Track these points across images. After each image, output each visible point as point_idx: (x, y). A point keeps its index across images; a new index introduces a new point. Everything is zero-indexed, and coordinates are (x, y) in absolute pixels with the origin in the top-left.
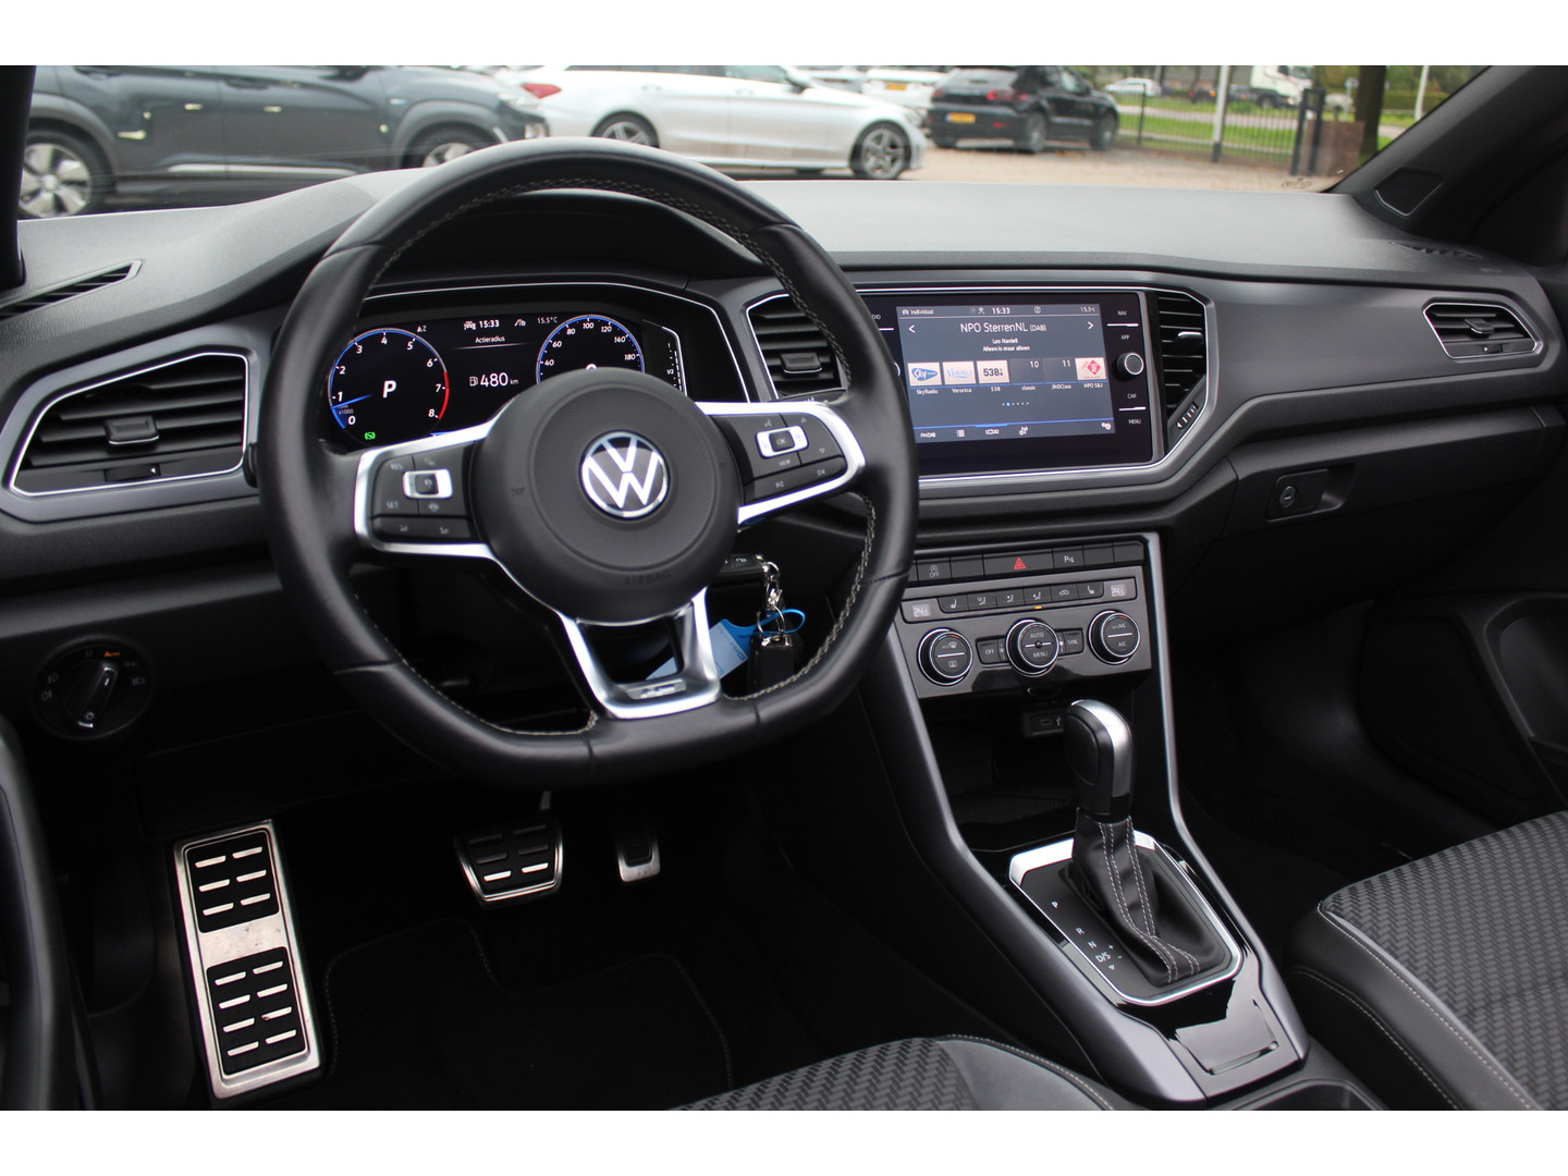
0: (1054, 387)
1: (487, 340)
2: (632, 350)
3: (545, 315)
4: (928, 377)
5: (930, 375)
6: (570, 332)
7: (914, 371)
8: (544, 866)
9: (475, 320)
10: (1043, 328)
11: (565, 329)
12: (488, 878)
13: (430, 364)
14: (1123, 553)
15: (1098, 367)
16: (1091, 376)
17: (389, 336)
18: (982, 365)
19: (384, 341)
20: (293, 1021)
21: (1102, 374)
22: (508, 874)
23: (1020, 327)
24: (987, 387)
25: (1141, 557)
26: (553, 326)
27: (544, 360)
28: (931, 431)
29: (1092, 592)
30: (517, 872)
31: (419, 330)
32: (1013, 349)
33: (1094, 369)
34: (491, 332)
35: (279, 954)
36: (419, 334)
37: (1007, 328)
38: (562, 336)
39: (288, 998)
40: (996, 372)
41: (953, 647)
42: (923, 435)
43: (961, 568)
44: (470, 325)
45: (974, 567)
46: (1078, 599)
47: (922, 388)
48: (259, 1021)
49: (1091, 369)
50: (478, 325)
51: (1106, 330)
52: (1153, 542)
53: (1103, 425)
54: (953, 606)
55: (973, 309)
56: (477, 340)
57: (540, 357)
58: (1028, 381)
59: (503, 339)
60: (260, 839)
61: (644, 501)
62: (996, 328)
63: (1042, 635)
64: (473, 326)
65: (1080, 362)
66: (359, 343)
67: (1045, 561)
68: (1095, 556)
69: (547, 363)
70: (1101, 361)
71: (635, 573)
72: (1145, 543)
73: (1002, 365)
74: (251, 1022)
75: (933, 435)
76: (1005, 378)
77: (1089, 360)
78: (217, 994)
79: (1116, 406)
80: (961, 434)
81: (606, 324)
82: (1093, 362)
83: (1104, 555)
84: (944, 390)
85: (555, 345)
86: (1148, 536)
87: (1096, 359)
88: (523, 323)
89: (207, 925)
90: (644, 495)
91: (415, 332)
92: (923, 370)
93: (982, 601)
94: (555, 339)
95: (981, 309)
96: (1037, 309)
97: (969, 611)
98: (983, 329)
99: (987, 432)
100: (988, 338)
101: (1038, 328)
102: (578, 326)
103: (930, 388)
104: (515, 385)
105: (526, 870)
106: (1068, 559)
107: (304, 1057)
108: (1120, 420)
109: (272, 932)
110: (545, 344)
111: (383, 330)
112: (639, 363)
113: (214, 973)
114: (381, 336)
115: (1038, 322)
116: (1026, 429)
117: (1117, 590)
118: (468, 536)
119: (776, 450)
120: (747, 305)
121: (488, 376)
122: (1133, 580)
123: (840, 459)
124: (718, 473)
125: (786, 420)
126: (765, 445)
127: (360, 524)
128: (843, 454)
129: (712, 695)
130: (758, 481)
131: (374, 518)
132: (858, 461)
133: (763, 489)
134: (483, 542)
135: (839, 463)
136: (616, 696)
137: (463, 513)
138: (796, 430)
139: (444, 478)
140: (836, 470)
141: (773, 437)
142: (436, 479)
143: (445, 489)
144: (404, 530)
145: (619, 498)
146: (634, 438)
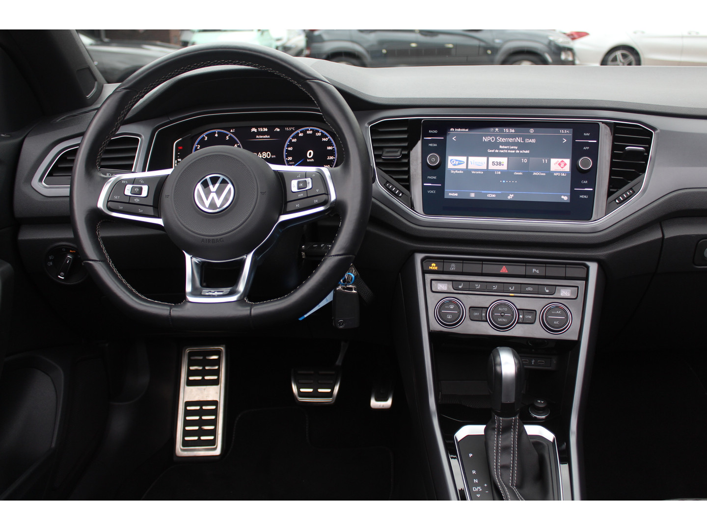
0: (534, 174)
1: (261, 137)
2: (331, 145)
3: (289, 126)
4: (459, 164)
5: (460, 163)
6: (301, 135)
7: (451, 160)
8: (329, 390)
9: (257, 127)
10: (533, 141)
11: (298, 133)
12: (302, 390)
13: (236, 146)
14: (571, 272)
15: (565, 164)
16: (559, 169)
17: (219, 133)
18: (491, 159)
19: (216, 135)
20: (213, 432)
21: (567, 168)
22: (311, 390)
23: (520, 140)
24: (493, 171)
25: (584, 276)
26: (292, 132)
27: (288, 147)
28: (455, 192)
29: (547, 291)
30: (315, 391)
31: (232, 131)
32: (514, 152)
33: (562, 165)
34: (263, 133)
35: (215, 403)
36: (232, 133)
37: (511, 140)
38: (296, 136)
39: (214, 422)
40: (500, 164)
41: (452, 307)
42: (450, 194)
43: (468, 267)
45: (477, 268)
46: (538, 292)
47: (454, 170)
48: (200, 429)
49: (561, 165)
50: (258, 130)
51: (574, 144)
52: (593, 267)
53: (563, 197)
54: (460, 287)
55: (492, 129)
56: (257, 137)
57: (286, 146)
58: (518, 170)
59: (269, 137)
60: (218, 353)
61: (218, 206)
62: (503, 140)
63: (506, 309)
64: (255, 130)
65: (554, 161)
66: (206, 136)
67: (520, 270)
68: (551, 271)
69: (289, 149)
70: (568, 161)
71: (207, 237)
72: (588, 268)
73: (504, 160)
74: (197, 428)
75: (456, 195)
76: (505, 167)
77: (560, 160)
78: (187, 413)
79: (573, 186)
80: (472, 195)
81: (318, 132)
82: (562, 161)
83: (560, 271)
84: (467, 171)
85: (293, 140)
86: (588, 263)
87: (564, 160)
88: (278, 130)
89: (190, 383)
90: (218, 203)
91: (230, 132)
92: (456, 160)
93: (478, 286)
94: (293, 138)
95: (497, 129)
96: (532, 131)
97: (469, 288)
98: (496, 140)
99: (489, 196)
100: (496, 145)
101: (530, 141)
102: (304, 132)
103: (459, 170)
104: (273, 158)
105: (320, 390)
106: (535, 271)
107: (215, 449)
108: (574, 195)
109: (214, 393)
110: (288, 140)
111: (217, 131)
112: (334, 151)
113: (188, 404)
114: (215, 133)
115: (531, 137)
116: (513, 195)
117: (565, 293)
118: (153, 214)
119: (299, 189)
120: (370, 124)
121: (261, 153)
122: (577, 288)
123: (324, 195)
124: (259, 197)
125: (306, 175)
126: (294, 186)
127: (101, 204)
128: (327, 193)
129: (234, 298)
130: (289, 204)
131: (108, 202)
132: (333, 197)
133: (290, 207)
134: (159, 217)
135: (324, 197)
136: (196, 292)
137: (152, 205)
138: (309, 180)
139: (145, 189)
140: (323, 201)
141: (299, 183)
142: (141, 189)
143: (144, 193)
144: (121, 208)
145: (207, 203)
146: (222, 177)
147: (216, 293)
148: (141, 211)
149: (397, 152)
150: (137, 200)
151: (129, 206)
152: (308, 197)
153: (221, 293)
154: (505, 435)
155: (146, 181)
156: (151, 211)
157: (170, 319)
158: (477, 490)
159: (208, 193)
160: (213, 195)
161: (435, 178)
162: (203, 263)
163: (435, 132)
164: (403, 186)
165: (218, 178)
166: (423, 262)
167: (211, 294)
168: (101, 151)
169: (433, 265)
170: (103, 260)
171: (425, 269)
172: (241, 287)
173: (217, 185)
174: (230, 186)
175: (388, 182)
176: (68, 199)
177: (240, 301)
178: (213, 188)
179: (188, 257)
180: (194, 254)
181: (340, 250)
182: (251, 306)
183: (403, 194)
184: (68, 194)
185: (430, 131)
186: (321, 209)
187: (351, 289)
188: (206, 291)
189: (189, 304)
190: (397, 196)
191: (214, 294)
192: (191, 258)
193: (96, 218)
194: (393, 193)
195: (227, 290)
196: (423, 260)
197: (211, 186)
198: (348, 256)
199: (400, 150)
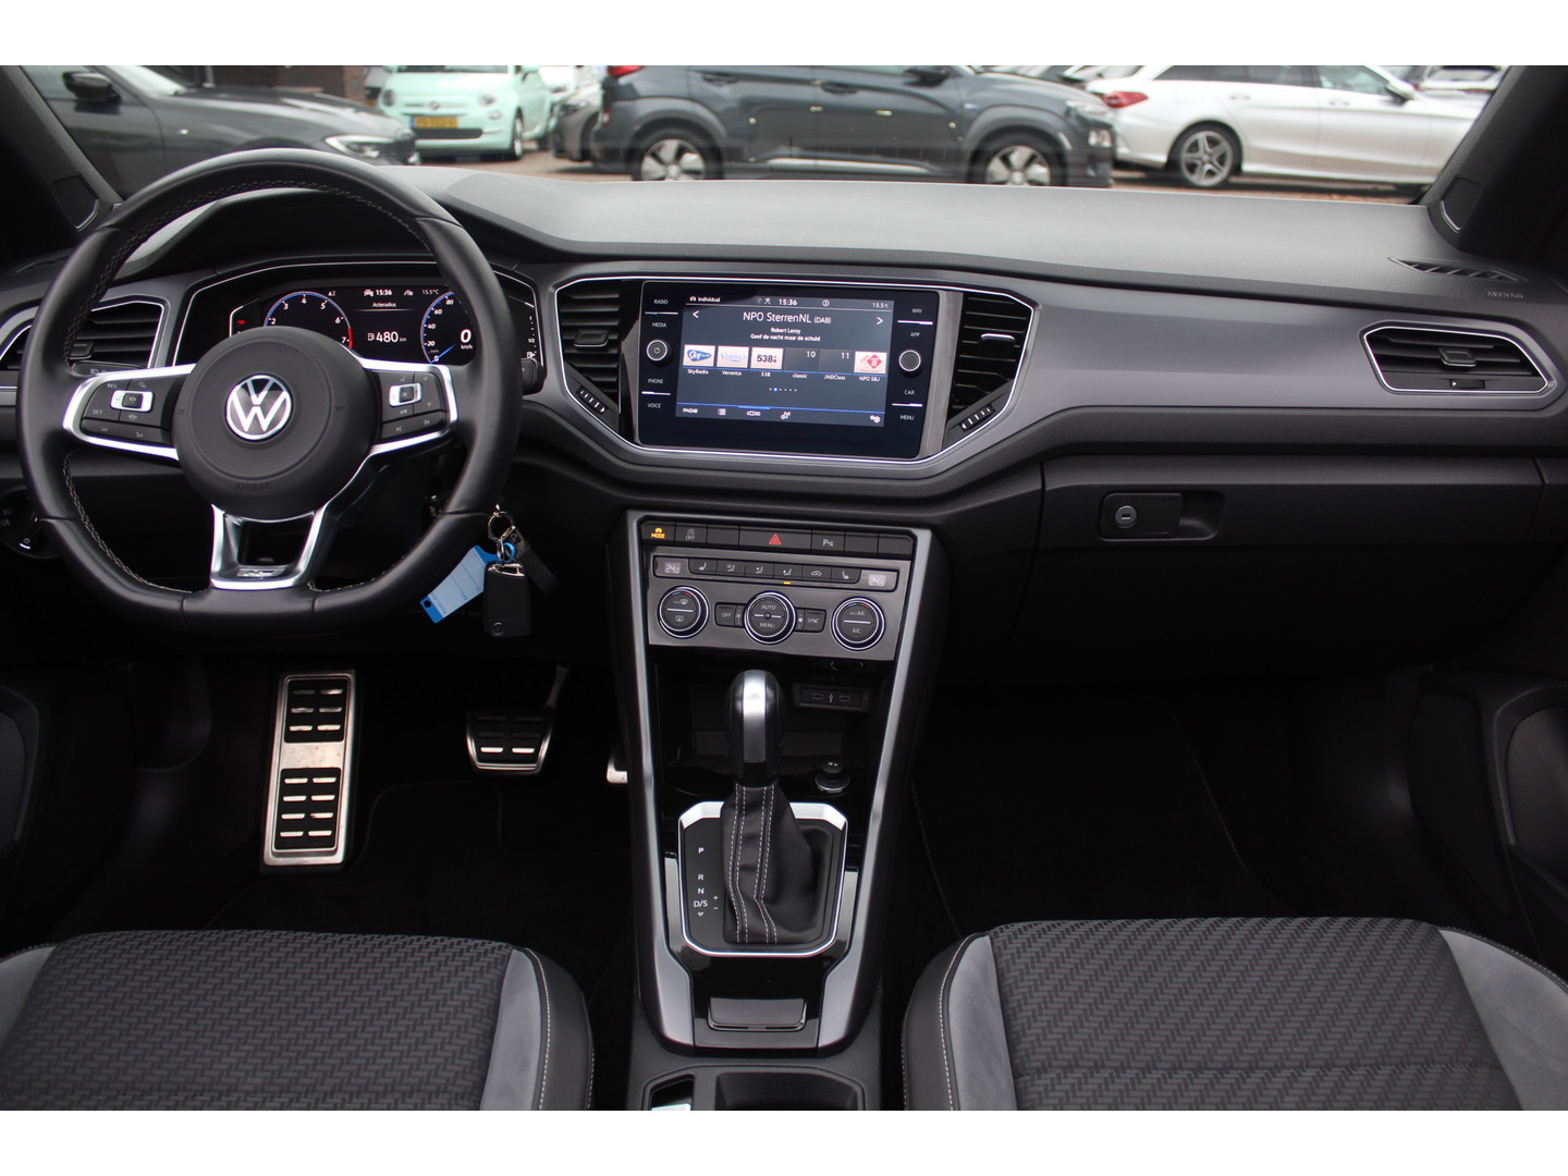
0: (827, 377)
1: (382, 305)
3: (429, 288)
4: (702, 358)
5: (704, 356)
6: (449, 302)
7: (689, 352)
8: (531, 751)
9: (373, 289)
10: (827, 320)
11: (445, 300)
12: (484, 750)
13: (338, 321)
14: (887, 545)
15: (879, 362)
16: (869, 369)
17: (308, 297)
18: (757, 351)
19: (304, 301)
20: (331, 824)
21: (882, 369)
22: (500, 750)
23: (805, 318)
24: (758, 372)
25: (910, 552)
26: (434, 297)
27: (427, 323)
28: (694, 407)
29: (846, 577)
30: (508, 750)
31: (330, 294)
32: (794, 338)
33: (874, 362)
34: (385, 299)
35: (335, 772)
36: (330, 297)
37: (790, 318)
38: (442, 305)
39: (333, 806)
40: (770, 359)
41: (684, 603)
42: (685, 410)
43: (717, 536)
44: (369, 293)
45: (730, 536)
46: (831, 578)
47: (694, 368)
48: (308, 817)
49: (871, 364)
50: (375, 293)
51: (896, 326)
52: (924, 538)
53: (872, 418)
54: (702, 569)
55: (760, 300)
56: (375, 305)
57: (424, 321)
58: (800, 369)
59: (394, 305)
60: (342, 684)
61: (265, 428)
62: (779, 318)
63: (774, 607)
64: (371, 294)
65: (860, 356)
66: (286, 301)
67: (803, 540)
68: (854, 543)
69: (430, 327)
70: (883, 357)
71: (245, 481)
72: (915, 539)
73: (778, 353)
74: (302, 816)
75: (696, 411)
76: (778, 365)
77: (871, 354)
78: (285, 790)
79: (891, 398)
80: (722, 412)
82: (875, 356)
83: (869, 544)
84: (715, 371)
85: (437, 312)
86: (918, 532)
87: (878, 354)
88: (411, 293)
89: (291, 737)
90: (265, 424)
91: (327, 295)
92: (698, 352)
93: (731, 568)
94: (437, 307)
95: (768, 300)
96: (826, 303)
97: (717, 574)
98: (766, 317)
99: (749, 413)
100: (764, 327)
101: (823, 320)
103: (701, 368)
104: (403, 342)
105: (515, 750)
106: (827, 542)
107: (334, 853)
108: (891, 415)
109: (333, 755)
110: (428, 311)
111: (304, 294)
113: (287, 773)
114: (302, 297)
115: (823, 314)
116: (789, 414)
117: (876, 579)
118: (160, 441)
119: (401, 401)
120: (556, 286)
121: (382, 334)
122: (895, 573)
123: (440, 413)
124: (332, 416)
125: (413, 378)
126: (394, 396)
127: (69, 423)
128: (446, 410)
129: (289, 582)
130: (385, 426)
131: (82, 419)
132: (453, 416)
133: (387, 431)
134: (171, 446)
135: (440, 415)
136: (229, 573)
137: (159, 424)
138: (418, 386)
139: (148, 397)
140: (437, 422)
141: (402, 390)
142: (140, 398)
143: (146, 405)
144: (105, 430)
145: (247, 423)
146: (272, 380)
147: (262, 574)
148: (139, 435)
149: (598, 336)
150: (132, 418)
151: (120, 426)
152: (414, 415)
153: (269, 574)
154: (751, 817)
155: (150, 384)
156: (157, 435)
157: (181, 617)
158: (699, 905)
159: (248, 406)
160: (257, 410)
161: (661, 381)
162: (246, 524)
163: (665, 302)
164: (609, 395)
165: (266, 381)
166: (642, 526)
167: (252, 575)
168: (72, 330)
169: (659, 530)
170: (74, 518)
171: (644, 536)
172: (302, 565)
173: (264, 393)
174: (285, 395)
175: (582, 388)
176: (13, 411)
177: (299, 588)
178: (257, 399)
179: (218, 514)
180: (230, 509)
181: (460, 504)
182: (316, 595)
183: (607, 408)
184: (14, 403)
185: (655, 301)
186: (434, 435)
187: (514, 570)
188: (245, 571)
189: (214, 591)
190: (596, 411)
191: (257, 575)
192: (224, 516)
193: (62, 446)
194: (590, 406)
195: (281, 568)
196: (640, 523)
197: (254, 397)
198: (480, 514)
199: (606, 332)
